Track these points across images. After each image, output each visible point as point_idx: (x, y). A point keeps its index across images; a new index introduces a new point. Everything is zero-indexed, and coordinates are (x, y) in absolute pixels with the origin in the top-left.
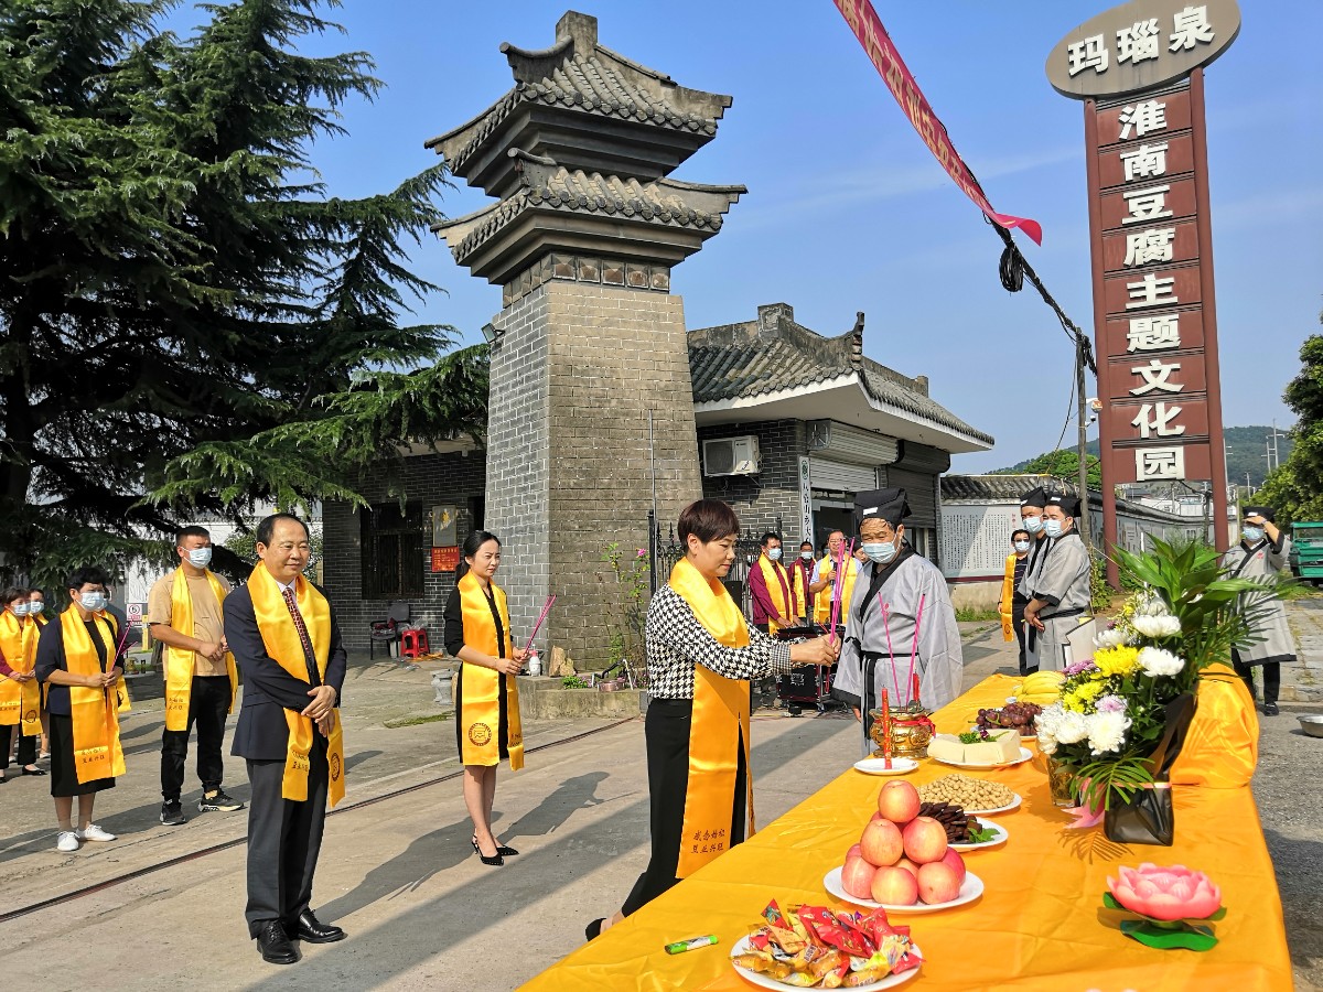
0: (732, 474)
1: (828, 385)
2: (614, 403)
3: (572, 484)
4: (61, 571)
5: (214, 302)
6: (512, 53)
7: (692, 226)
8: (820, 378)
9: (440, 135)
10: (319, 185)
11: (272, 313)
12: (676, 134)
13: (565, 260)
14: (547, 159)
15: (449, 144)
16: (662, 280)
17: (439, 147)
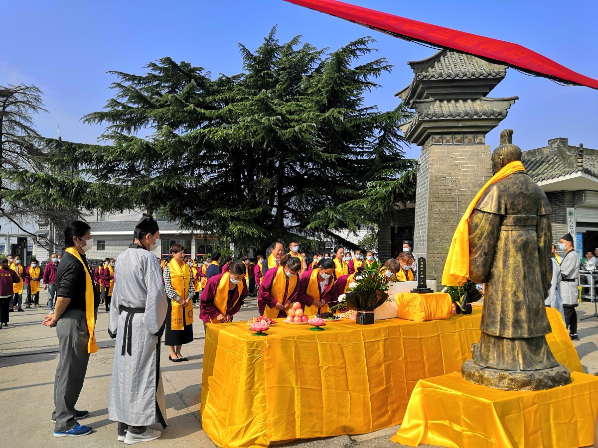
1: (568, 177)
6: (412, 64)
8: (564, 174)
9: (400, 91)
11: (362, 155)
12: (486, 79)
13: (437, 137)
14: (431, 99)
15: (403, 94)
16: (481, 140)
17: (400, 95)
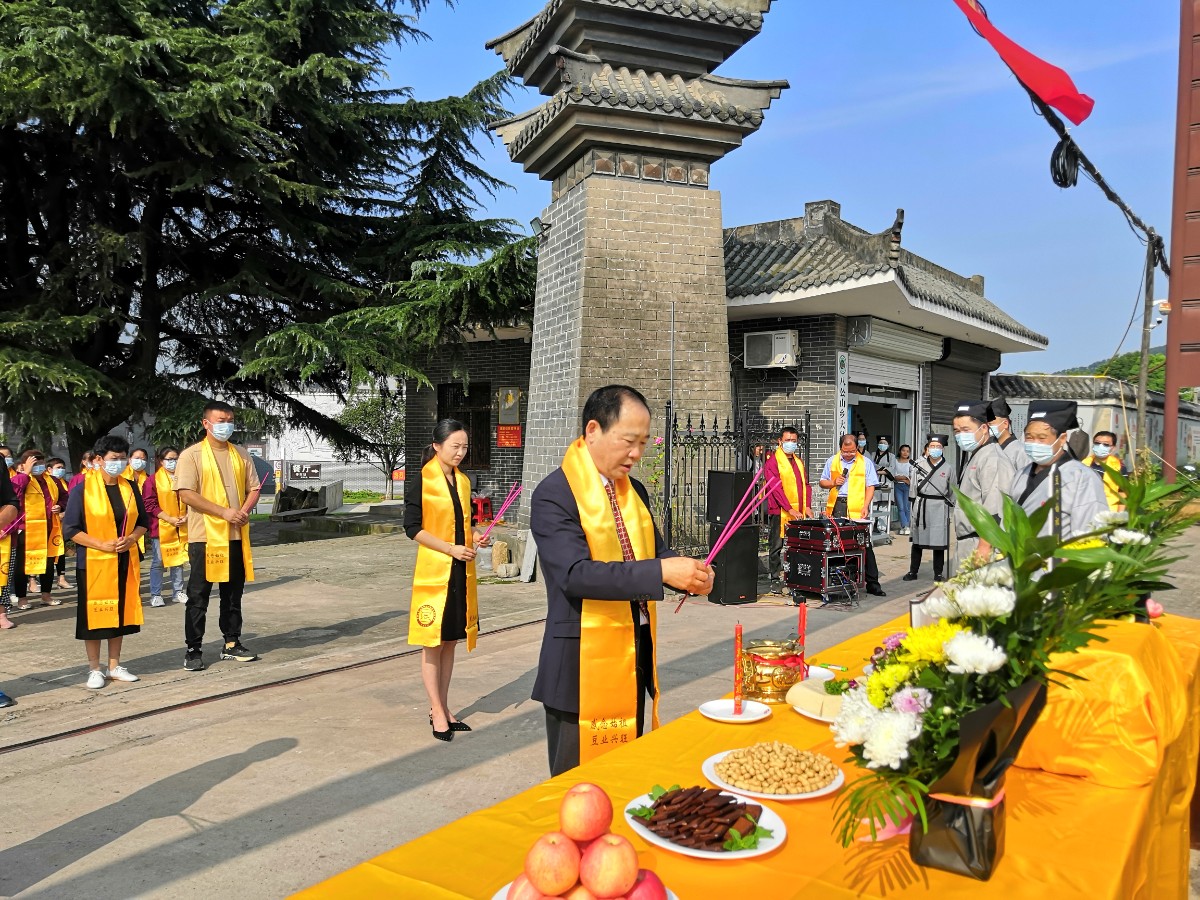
0: (769, 366)
1: (865, 281)
2: (647, 295)
3: (602, 372)
4: (173, 433)
5: (300, 197)
7: (731, 122)
8: (858, 274)
9: (500, 36)
10: (407, 89)
11: (367, 209)
12: (720, 29)
13: (605, 156)
14: (592, 56)
15: (508, 44)
16: (701, 176)
17: (499, 48)
